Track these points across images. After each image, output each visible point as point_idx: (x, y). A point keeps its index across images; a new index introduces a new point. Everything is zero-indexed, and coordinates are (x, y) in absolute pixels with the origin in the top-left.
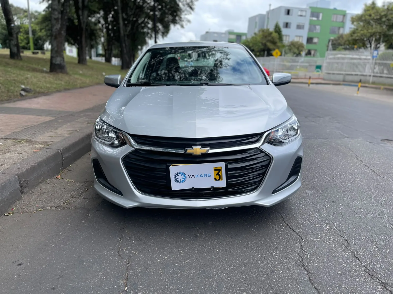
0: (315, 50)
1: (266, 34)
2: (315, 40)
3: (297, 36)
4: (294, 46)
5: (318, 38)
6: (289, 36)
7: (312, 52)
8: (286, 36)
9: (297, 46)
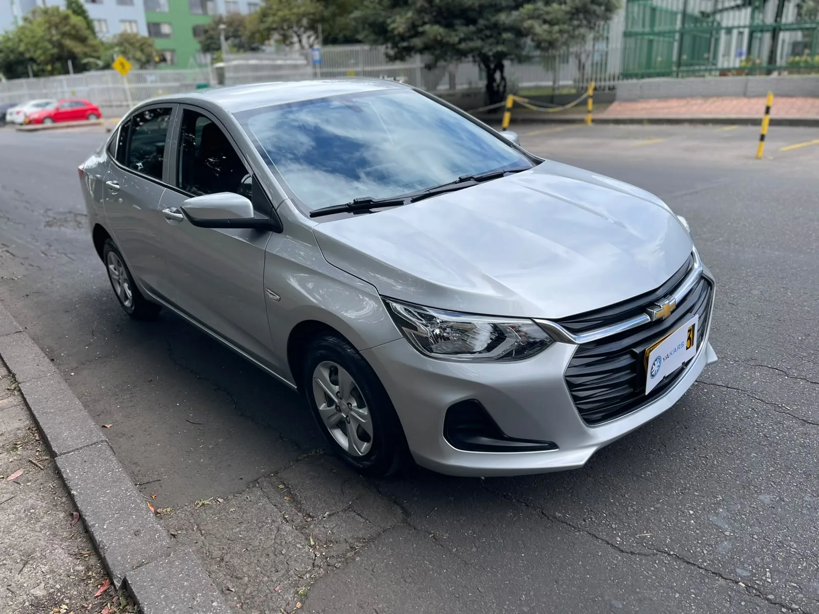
0: (173, 51)
1: (56, 19)
2: (166, 29)
3: (123, 21)
4: (132, 44)
5: (170, 24)
6: (105, 21)
7: (168, 56)
8: (99, 21)
9: (138, 45)
